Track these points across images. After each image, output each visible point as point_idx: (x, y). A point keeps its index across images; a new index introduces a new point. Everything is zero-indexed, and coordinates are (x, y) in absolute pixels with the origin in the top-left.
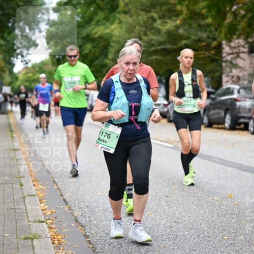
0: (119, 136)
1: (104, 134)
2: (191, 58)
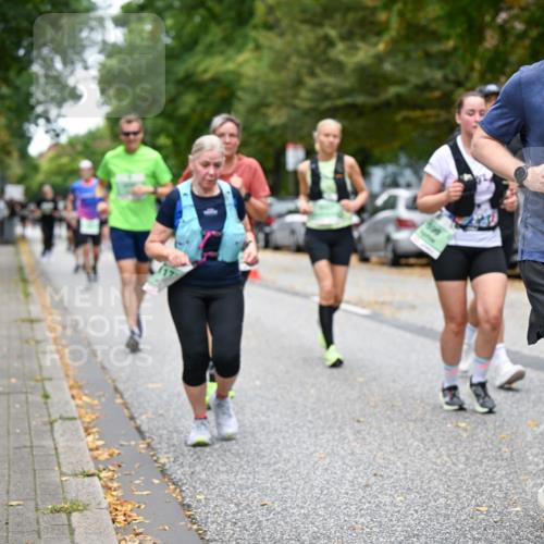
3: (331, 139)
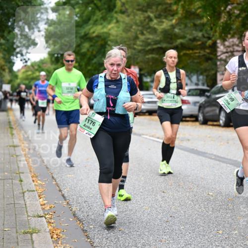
0: (100, 124)
3: (173, 59)
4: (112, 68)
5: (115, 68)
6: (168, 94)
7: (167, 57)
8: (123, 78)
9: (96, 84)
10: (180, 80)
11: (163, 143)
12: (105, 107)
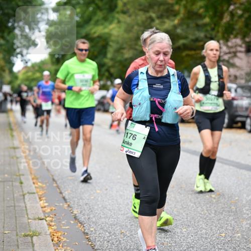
0: (146, 137)
1: (129, 135)
2: (217, 50)
3: (215, 52)
4: (157, 58)
5: (161, 57)
6: (208, 96)
7: (206, 51)
8: (171, 74)
9: (136, 83)
10: (222, 78)
11: (202, 156)
12: (149, 113)
